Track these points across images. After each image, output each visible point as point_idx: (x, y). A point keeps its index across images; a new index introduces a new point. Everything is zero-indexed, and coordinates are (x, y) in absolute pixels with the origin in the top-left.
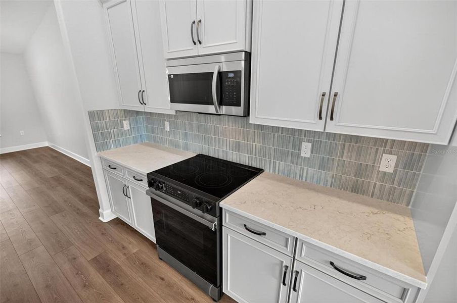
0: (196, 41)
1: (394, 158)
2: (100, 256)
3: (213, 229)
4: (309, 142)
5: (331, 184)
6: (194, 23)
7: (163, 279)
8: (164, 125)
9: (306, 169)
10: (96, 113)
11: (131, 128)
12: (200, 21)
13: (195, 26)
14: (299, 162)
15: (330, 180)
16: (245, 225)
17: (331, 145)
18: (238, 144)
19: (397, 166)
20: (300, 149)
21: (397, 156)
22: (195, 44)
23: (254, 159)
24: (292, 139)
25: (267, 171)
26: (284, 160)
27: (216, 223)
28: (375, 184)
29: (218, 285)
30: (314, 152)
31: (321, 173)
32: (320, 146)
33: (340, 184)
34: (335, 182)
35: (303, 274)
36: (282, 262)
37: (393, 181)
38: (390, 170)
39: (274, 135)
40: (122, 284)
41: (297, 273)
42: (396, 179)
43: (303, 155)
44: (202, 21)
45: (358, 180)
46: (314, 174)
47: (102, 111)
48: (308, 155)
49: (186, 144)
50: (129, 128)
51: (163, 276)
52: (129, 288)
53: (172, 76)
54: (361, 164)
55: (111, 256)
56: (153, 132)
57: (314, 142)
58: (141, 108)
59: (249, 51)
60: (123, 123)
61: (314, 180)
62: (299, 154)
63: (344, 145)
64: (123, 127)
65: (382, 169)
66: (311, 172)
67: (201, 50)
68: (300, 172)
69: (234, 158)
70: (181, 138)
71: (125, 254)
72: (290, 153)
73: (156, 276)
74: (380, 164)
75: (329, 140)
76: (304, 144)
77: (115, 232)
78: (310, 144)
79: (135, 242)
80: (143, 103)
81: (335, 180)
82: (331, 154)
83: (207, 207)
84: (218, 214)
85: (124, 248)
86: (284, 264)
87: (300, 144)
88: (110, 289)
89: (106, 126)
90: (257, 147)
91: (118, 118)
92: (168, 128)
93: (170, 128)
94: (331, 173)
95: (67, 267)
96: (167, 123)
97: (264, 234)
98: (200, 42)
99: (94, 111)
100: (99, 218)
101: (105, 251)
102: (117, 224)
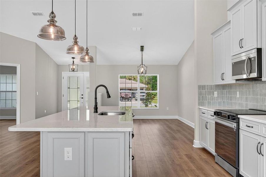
0: (241, 47)
2: (189, 154)
8: (236, 94)
10: (201, 86)
11: (218, 96)
16: (247, 125)
27: (236, 125)
44: (244, 39)
47: (205, 86)
50: (217, 96)
52: (197, 164)
55: (193, 156)
56: (231, 100)
58: (222, 83)
60: (214, 93)
64: (214, 95)
67: (243, 50)
70: (244, 101)
71: (199, 157)
73: (210, 166)
80: (223, 80)
84: (237, 122)
86: (259, 141)
88: (189, 162)
89: (205, 94)
91: (211, 89)
92: (238, 96)
93: (239, 95)
95: (175, 153)
96: (238, 93)
97: (252, 127)
98: (243, 47)
99: (201, 85)
100: (193, 146)
101: (191, 154)
102: (201, 149)
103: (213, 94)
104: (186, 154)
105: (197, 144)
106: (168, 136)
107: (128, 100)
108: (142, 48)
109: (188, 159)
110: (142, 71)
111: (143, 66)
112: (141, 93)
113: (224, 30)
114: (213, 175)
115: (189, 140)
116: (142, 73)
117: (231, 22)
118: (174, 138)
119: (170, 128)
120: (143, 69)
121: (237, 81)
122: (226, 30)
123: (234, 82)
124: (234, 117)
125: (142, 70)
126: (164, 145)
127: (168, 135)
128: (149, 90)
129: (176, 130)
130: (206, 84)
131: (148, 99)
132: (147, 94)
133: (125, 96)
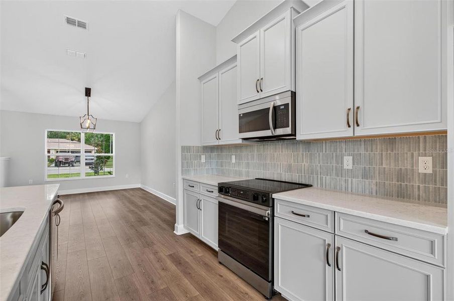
0: (259, 90)
1: (429, 160)
2: (174, 253)
3: (267, 219)
4: (350, 156)
5: (376, 192)
6: (258, 80)
7: (222, 276)
8: (231, 158)
9: (350, 179)
10: (186, 148)
11: (206, 161)
12: (262, 79)
13: (258, 83)
14: (344, 175)
15: (374, 188)
16: (293, 212)
17: (369, 156)
18: (290, 166)
19: (434, 166)
20: (342, 163)
21: (431, 157)
22: (258, 92)
23: (303, 176)
24: (334, 155)
25: (315, 185)
26: (329, 175)
27: (269, 211)
28: (419, 186)
29: (270, 279)
30: (355, 164)
31: (365, 182)
32: (360, 158)
33: (385, 191)
34: (379, 190)
35: (344, 249)
36: (325, 240)
37: (435, 181)
38: (430, 171)
39: (319, 154)
40: (190, 273)
41: (339, 248)
42: (437, 179)
43: (345, 167)
44: (264, 79)
45: (401, 184)
46: (358, 184)
47: (190, 147)
48: (350, 167)
49: (248, 172)
50: (204, 161)
51: (222, 274)
52: (194, 276)
53: (242, 115)
54: (401, 169)
55: (182, 255)
56: (222, 166)
57: (354, 155)
58: (217, 143)
59: (294, 91)
60: (201, 157)
61: (359, 190)
62: (342, 167)
63: (382, 154)
65: (421, 170)
66: (356, 182)
67: (262, 95)
68: (345, 183)
69: (286, 179)
70: (244, 167)
71: (192, 256)
72: (334, 168)
73: (216, 273)
74: (418, 167)
75: (367, 152)
76: (345, 158)
77: (185, 242)
78: (351, 157)
79: (200, 250)
80: (218, 138)
81: (379, 187)
82: (370, 163)
83: (263, 198)
84: (271, 205)
85: (191, 252)
86: (327, 243)
87: (342, 158)
88: (181, 274)
89: (191, 158)
90: (306, 165)
91: (198, 153)
92: (234, 161)
93: (236, 160)
94: (374, 181)
95: (152, 257)
96: (234, 157)
97: (309, 216)
98: (262, 91)
99: (185, 146)
100: (174, 232)
101: (178, 252)
102: (187, 237)
103: (200, 159)
104: (169, 255)
105: (181, 229)
106: (133, 220)
107: (69, 166)
108: (88, 92)
109: (176, 266)
110: (87, 126)
111: (90, 117)
112: (86, 156)
113: (220, 73)
114: (228, 297)
115: (165, 221)
116: (88, 128)
117: (238, 57)
118: (142, 222)
119: (132, 203)
120: (89, 121)
121: (244, 141)
122: (224, 71)
123: (240, 142)
124: (263, 197)
125: (87, 123)
126: (128, 240)
127: (132, 218)
128: (101, 152)
129: (142, 205)
130: (191, 145)
131: (99, 164)
132: (97, 157)
133: (64, 161)
